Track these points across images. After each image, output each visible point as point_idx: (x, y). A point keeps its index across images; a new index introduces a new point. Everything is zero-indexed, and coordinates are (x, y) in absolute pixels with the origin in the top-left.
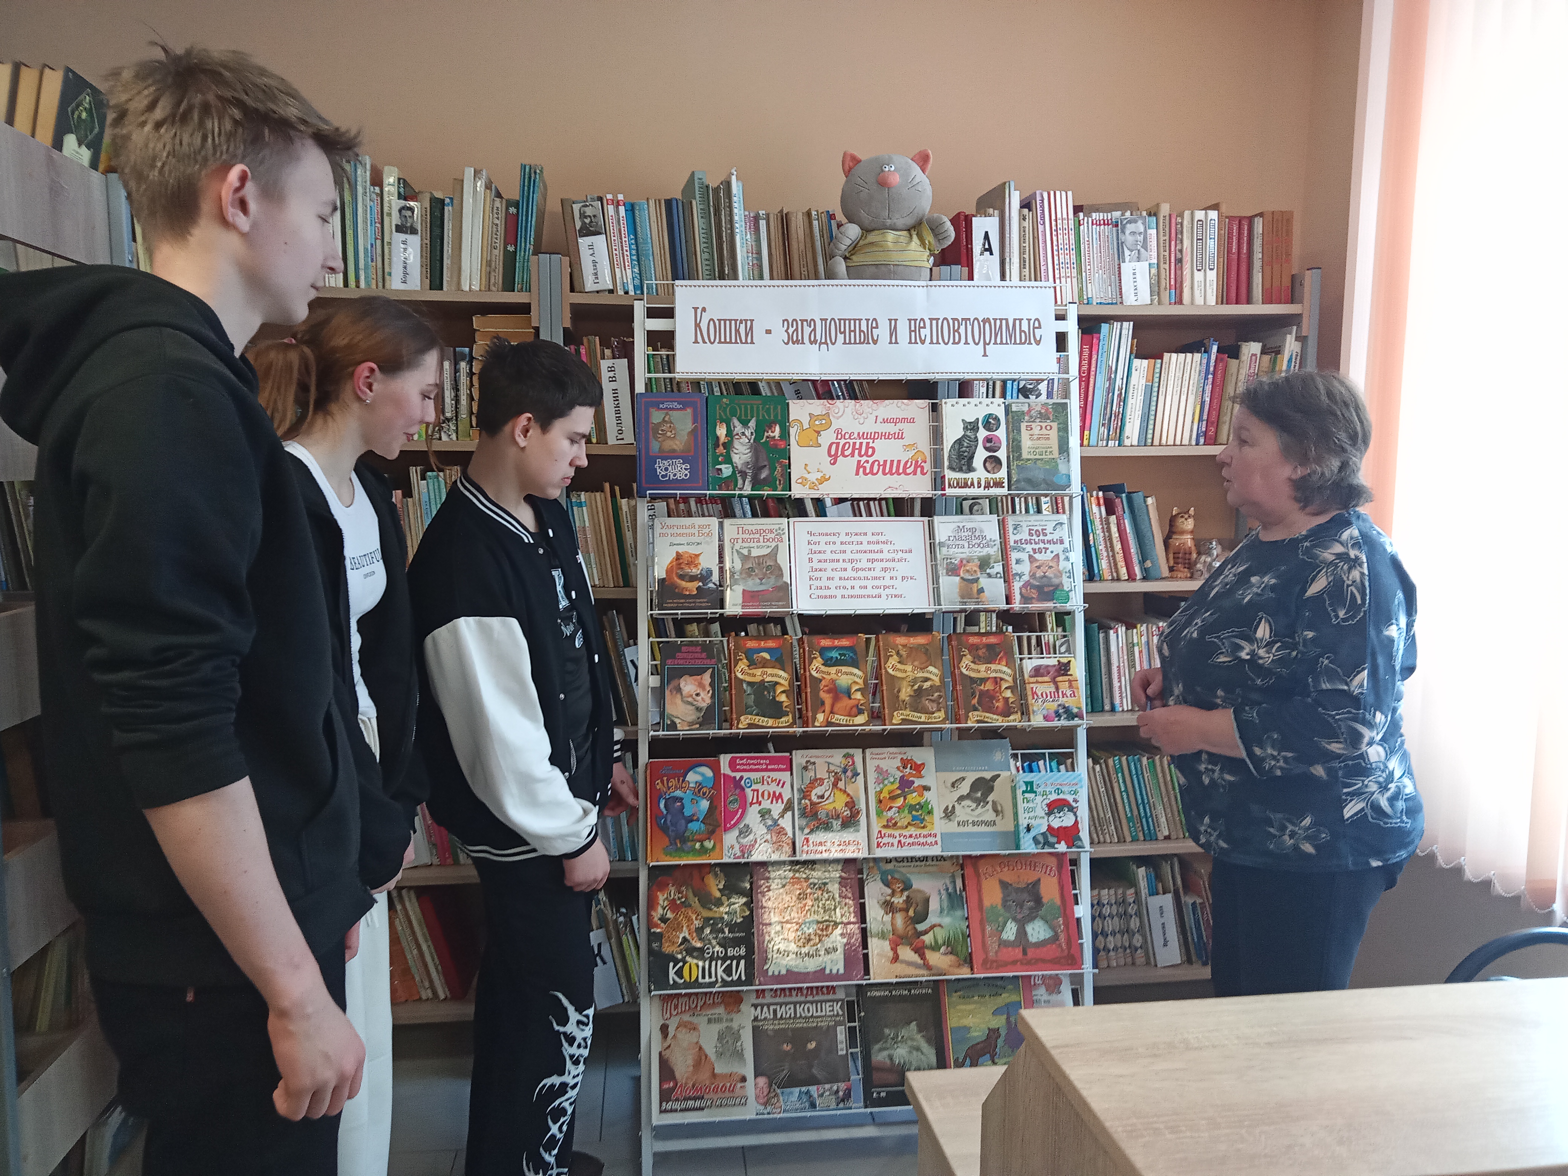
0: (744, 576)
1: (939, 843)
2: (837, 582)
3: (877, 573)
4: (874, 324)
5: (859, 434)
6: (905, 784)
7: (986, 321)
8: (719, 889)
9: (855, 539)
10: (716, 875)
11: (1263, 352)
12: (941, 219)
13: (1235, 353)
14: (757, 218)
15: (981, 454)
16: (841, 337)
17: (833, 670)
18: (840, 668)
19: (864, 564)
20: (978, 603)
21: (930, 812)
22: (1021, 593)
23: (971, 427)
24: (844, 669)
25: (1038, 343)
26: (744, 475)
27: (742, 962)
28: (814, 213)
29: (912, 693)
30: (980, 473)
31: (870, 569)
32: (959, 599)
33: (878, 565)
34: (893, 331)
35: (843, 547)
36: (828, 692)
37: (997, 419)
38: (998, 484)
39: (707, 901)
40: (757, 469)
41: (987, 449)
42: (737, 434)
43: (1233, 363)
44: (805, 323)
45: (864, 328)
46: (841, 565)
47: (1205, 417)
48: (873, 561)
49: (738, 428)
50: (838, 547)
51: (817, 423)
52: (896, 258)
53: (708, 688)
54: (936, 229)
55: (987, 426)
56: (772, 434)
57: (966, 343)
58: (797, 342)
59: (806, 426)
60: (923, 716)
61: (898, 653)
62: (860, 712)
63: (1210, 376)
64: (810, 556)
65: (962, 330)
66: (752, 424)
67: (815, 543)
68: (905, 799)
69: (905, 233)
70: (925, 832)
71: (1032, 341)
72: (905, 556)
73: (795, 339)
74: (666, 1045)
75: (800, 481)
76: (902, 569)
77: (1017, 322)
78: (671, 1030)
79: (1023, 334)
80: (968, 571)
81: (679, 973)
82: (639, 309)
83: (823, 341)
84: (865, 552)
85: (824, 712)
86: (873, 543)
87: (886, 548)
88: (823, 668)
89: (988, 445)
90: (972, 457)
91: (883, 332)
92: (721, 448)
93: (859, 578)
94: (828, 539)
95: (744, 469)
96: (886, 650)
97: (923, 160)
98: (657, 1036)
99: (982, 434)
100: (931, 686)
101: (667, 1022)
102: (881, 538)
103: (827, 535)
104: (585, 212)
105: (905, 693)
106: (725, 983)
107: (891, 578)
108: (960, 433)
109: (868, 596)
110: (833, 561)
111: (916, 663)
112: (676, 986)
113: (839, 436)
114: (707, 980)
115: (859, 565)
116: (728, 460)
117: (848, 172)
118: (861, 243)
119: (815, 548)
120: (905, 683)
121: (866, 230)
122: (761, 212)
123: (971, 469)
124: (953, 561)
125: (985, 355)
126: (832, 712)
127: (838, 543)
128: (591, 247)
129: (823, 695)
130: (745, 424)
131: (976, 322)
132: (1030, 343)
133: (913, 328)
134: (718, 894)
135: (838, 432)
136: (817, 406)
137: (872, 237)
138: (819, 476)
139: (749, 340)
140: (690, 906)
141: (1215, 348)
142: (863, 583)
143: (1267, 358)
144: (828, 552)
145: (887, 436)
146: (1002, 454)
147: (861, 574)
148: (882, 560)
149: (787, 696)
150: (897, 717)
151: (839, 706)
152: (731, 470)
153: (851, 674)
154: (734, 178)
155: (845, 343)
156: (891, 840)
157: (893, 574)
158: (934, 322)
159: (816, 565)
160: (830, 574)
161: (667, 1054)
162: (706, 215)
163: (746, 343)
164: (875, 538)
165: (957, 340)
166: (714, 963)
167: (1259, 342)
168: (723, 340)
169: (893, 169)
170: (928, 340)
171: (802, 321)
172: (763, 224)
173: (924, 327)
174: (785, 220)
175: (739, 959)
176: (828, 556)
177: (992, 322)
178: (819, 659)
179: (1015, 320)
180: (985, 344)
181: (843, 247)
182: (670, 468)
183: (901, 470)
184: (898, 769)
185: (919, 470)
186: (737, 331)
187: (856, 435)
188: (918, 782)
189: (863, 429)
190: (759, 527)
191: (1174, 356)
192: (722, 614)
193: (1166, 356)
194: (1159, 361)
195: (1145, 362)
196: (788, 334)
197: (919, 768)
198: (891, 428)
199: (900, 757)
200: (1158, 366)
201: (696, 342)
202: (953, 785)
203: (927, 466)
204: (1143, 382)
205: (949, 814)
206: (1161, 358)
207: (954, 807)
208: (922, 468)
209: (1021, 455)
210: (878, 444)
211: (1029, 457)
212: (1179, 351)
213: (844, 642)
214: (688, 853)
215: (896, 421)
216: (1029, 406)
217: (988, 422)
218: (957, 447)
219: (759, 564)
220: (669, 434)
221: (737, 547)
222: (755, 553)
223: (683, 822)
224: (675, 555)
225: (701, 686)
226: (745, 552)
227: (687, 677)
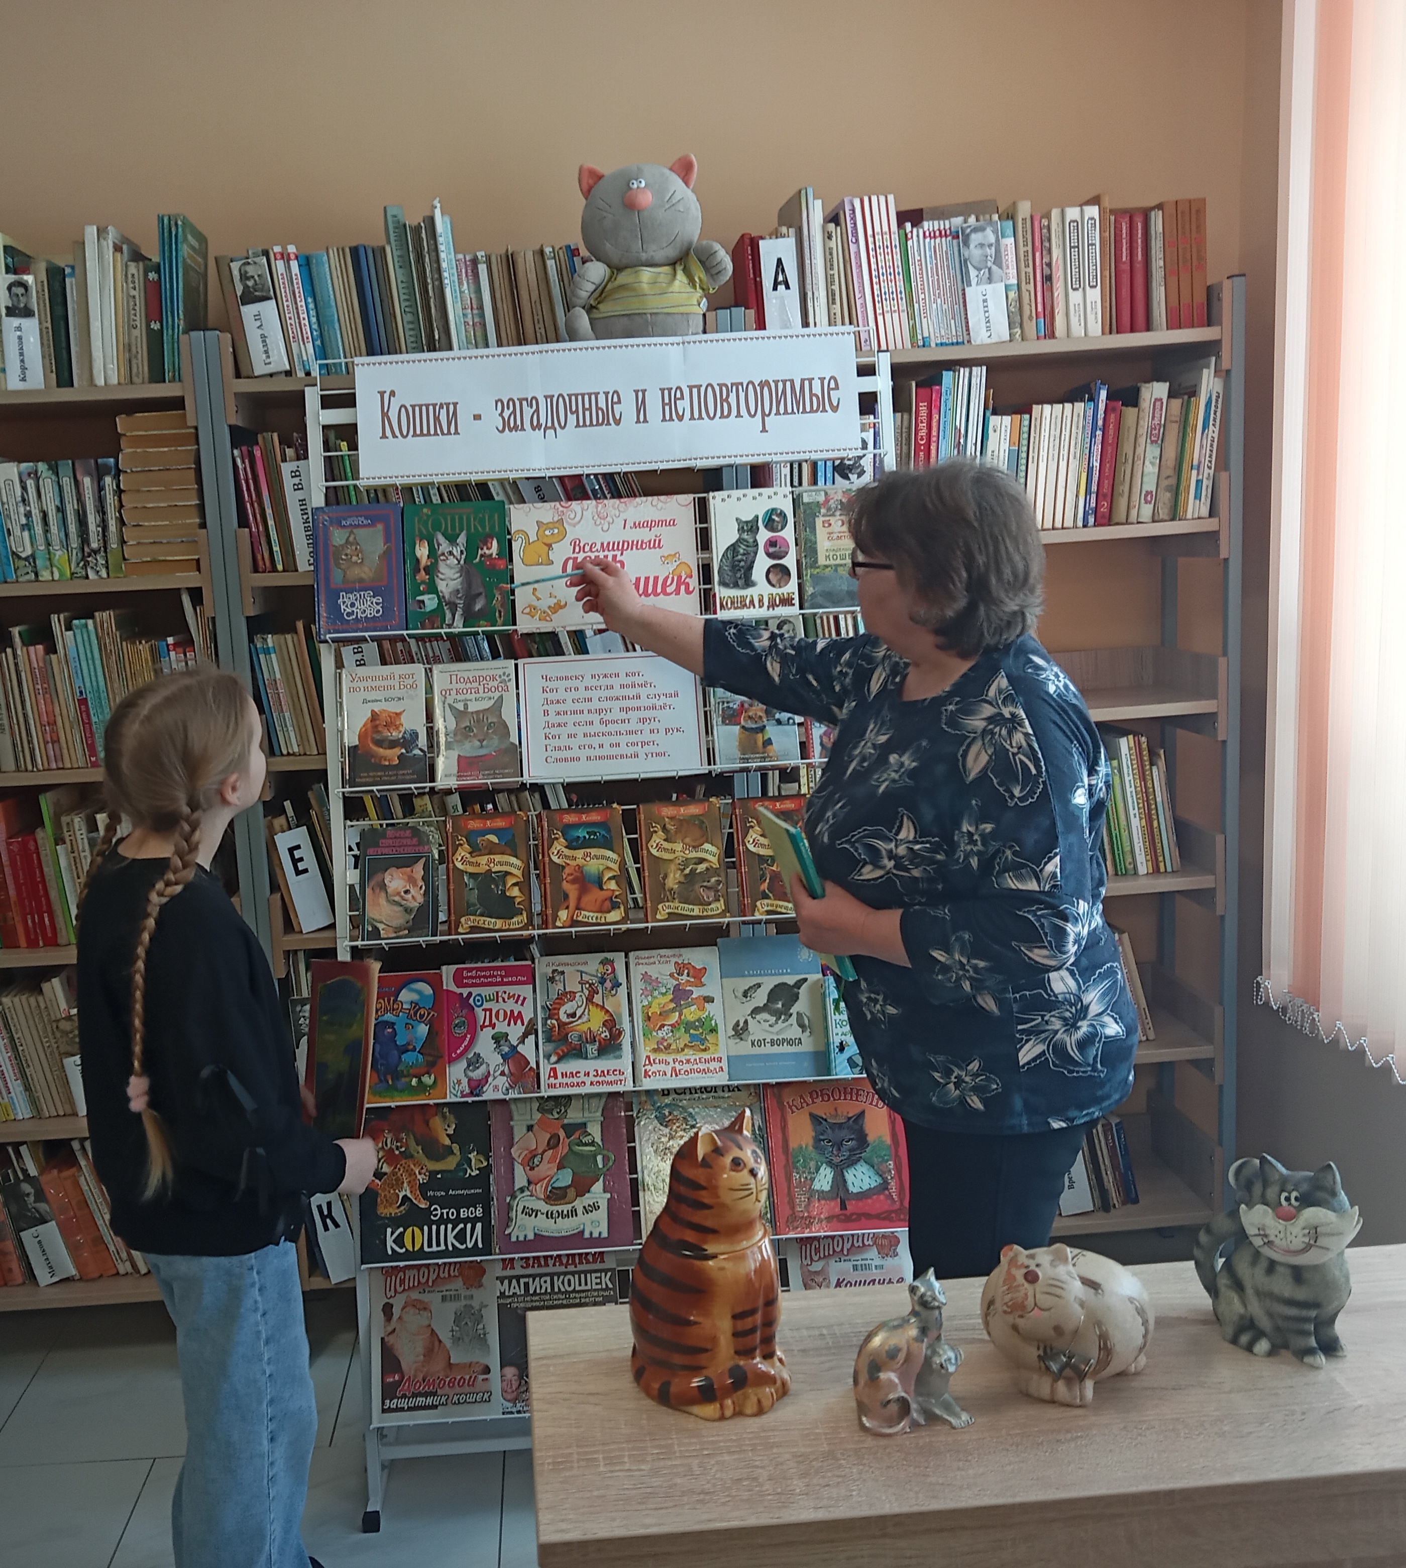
0: (459, 737)
1: (726, 1068)
2: (580, 740)
3: (633, 726)
4: (615, 398)
5: (602, 544)
6: (680, 995)
7: (764, 384)
8: (448, 1135)
9: (604, 682)
10: (444, 1117)
11: (1171, 395)
12: (711, 247)
13: (1131, 398)
14: (475, 262)
15: (762, 563)
16: (572, 419)
17: (579, 853)
18: (588, 850)
19: (617, 715)
20: (764, 759)
21: (714, 1030)
23: (749, 527)
24: (594, 851)
25: (835, 409)
26: (453, 607)
27: (479, 1226)
28: (548, 250)
29: (682, 879)
30: (762, 588)
31: (623, 721)
32: (738, 755)
33: (634, 715)
34: (641, 406)
35: (589, 694)
36: (573, 882)
37: (783, 515)
38: (786, 601)
39: (434, 1151)
40: (470, 599)
41: (769, 555)
42: (443, 554)
43: (1130, 413)
44: (524, 403)
45: (602, 404)
46: (586, 717)
47: (1095, 488)
48: (627, 710)
49: (444, 546)
50: (582, 694)
51: (547, 533)
52: (654, 304)
53: (421, 883)
54: (707, 261)
55: (770, 525)
56: (487, 552)
57: (739, 415)
58: (516, 428)
59: (533, 538)
60: (696, 908)
61: (664, 828)
62: (615, 906)
63: (1099, 433)
64: (546, 707)
65: (733, 396)
66: (462, 539)
67: (552, 691)
68: (680, 1015)
69: (667, 269)
70: (706, 1056)
71: (827, 407)
72: (669, 701)
73: (512, 425)
74: (390, 1329)
75: (528, 610)
76: (666, 718)
77: (807, 383)
78: (396, 1311)
79: (814, 399)
80: (750, 718)
81: (399, 1241)
82: (312, 398)
83: (549, 424)
84: (617, 699)
85: (567, 908)
86: (627, 686)
87: (643, 692)
88: (567, 852)
89: (771, 550)
90: (751, 567)
91: (627, 408)
92: (423, 572)
93: (610, 734)
94: (569, 683)
95: (453, 599)
96: (649, 826)
97: (684, 169)
98: (380, 1316)
99: (764, 535)
100: (707, 869)
101: (391, 1301)
102: (638, 680)
103: (566, 678)
104: (246, 272)
105: (673, 880)
106: (457, 1252)
107: (652, 731)
108: (734, 536)
109: (622, 756)
110: (575, 712)
111: (687, 840)
112: (396, 1256)
113: (577, 549)
114: (435, 1248)
115: (609, 717)
116: (432, 589)
117: (587, 193)
118: (609, 286)
119: (551, 696)
120: (673, 867)
121: (616, 269)
122: (480, 254)
123: (749, 583)
124: (731, 705)
125: (764, 430)
126: (578, 908)
127: (582, 689)
128: (257, 317)
129: (566, 886)
130: (452, 540)
131: (750, 386)
132: (824, 410)
133: (667, 401)
134: (447, 1142)
135: (575, 543)
136: (546, 512)
137: (623, 278)
138: (552, 602)
139: (453, 430)
140: (412, 1156)
141: (1103, 394)
142: (614, 739)
143: (1176, 403)
144: (569, 701)
145: (639, 545)
147: (611, 728)
148: (639, 709)
149: (520, 890)
150: (664, 911)
151: (586, 899)
152: (436, 601)
153: (603, 857)
154: (438, 213)
155: (578, 426)
156: (662, 1067)
157: (654, 725)
158: (695, 391)
159: (553, 719)
160: (571, 729)
161: (390, 1340)
162: (405, 264)
163: (449, 433)
164: (629, 681)
165: (726, 413)
166: (442, 1227)
167: (1165, 381)
168: (418, 432)
169: (643, 184)
170: (687, 415)
171: (521, 400)
172: (482, 268)
173: (682, 398)
174: (510, 262)
175: (474, 1221)
176: (569, 706)
177: (773, 385)
178: (562, 840)
179: (803, 381)
180: (764, 415)
181: (584, 294)
182: (357, 604)
183: (659, 590)
184: (671, 975)
185: (683, 588)
186: (437, 419)
187: (598, 546)
188: (697, 992)
189: (608, 538)
190: (477, 674)
191: (1047, 408)
192: (432, 789)
193: (1036, 409)
194: (1027, 416)
195: (1007, 419)
196: (503, 419)
197: (698, 975)
198: (645, 535)
199: (673, 960)
200: (1026, 423)
201: (384, 436)
202: (745, 994)
203: (694, 583)
204: (1005, 446)
205: (740, 1031)
206: (1030, 413)
207: (746, 1022)
208: (687, 585)
209: (816, 561)
210: (628, 557)
211: (828, 563)
212: (1051, 402)
213: (595, 817)
214: (402, 1091)
215: (650, 525)
216: (826, 494)
217: (771, 520)
218: (730, 555)
219: (478, 721)
220: (354, 558)
221: (450, 700)
222: (473, 707)
223: (396, 1052)
224: (369, 715)
225: (411, 880)
226: (460, 706)
227: (393, 870)
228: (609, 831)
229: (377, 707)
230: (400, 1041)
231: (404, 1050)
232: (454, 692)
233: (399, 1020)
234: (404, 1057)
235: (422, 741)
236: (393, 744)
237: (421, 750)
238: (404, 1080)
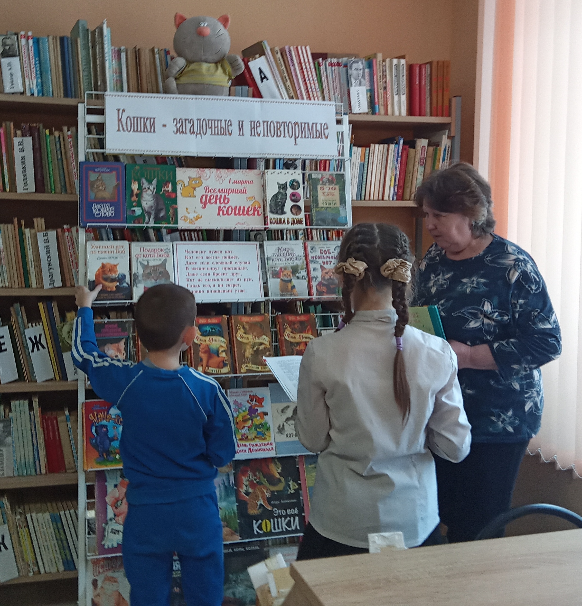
0: (144, 278)
1: (274, 448)
2: (204, 282)
3: (229, 276)
4: (229, 123)
5: (219, 190)
6: (252, 411)
7: (296, 124)
9: (215, 255)
11: (429, 145)
12: (236, 57)
13: (413, 145)
14: (119, 51)
15: (289, 204)
16: (209, 131)
17: (207, 338)
18: (212, 337)
19: (221, 271)
20: (291, 295)
21: (268, 429)
22: (317, 289)
23: (283, 187)
24: (214, 338)
25: (327, 138)
26: (149, 214)
28: (156, 50)
29: (253, 353)
30: (288, 215)
31: (224, 274)
32: (280, 292)
33: (229, 272)
34: (241, 128)
35: (208, 260)
36: (205, 352)
37: (298, 182)
38: (300, 222)
40: (158, 211)
41: (293, 201)
42: (145, 188)
43: (412, 151)
44: (187, 122)
45: (223, 125)
46: (206, 271)
47: (397, 183)
48: (226, 269)
49: (146, 185)
50: (204, 260)
51: (193, 182)
52: (209, 80)
53: (123, 352)
55: (292, 187)
56: (167, 189)
57: (284, 136)
58: (182, 132)
59: (187, 184)
60: (260, 367)
61: (244, 327)
62: (225, 365)
63: (399, 159)
64: (187, 266)
65: (282, 128)
66: (154, 182)
67: (190, 258)
68: (252, 421)
69: (213, 65)
70: (265, 442)
71: (323, 136)
72: (245, 266)
73: (181, 130)
74: (96, 593)
75: (183, 218)
76: (244, 274)
77: (314, 125)
78: (99, 583)
79: (318, 133)
80: (285, 275)
82: (82, 109)
83: (198, 132)
84: (221, 263)
85: (202, 365)
86: (226, 257)
87: (234, 261)
88: (201, 337)
89: (293, 198)
90: (284, 205)
91: (235, 128)
92: (135, 197)
93: (218, 280)
94: (198, 255)
95: (149, 210)
96: (236, 326)
97: (224, 21)
98: (90, 587)
99: (289, 191)
100: (264, 348)
102: (231, 255)
103: (197, 252)
104: (5, 42)
105: (249, 353)
107: (238, 280)
108: (276, 191)
109: (224, 291)
110: (201, 269)
111: (255, 334)
113: (207, 191)
115: (217, 272)
116: (139, 205)
118: (186, 70)
119: (190, 260)
120: (248, 347)
121: (189, 62)
123: (283, 213)
124: (276, 269)
125: (296, 144)
126: (207, 366)
127: (204, 258)
128: (9, 65)
129: (202, 355)
130: (150, 182)
131: (290, 124)
132: (322, 138)
133: (253, 127)
135: (206, 188)
136: (193, 172)
137: (193, 66)
138: (195, 215)
139: (152, 130)
141: (402, 142)
142: (220, 283)
143: (431, 149)
144: (198, 263)
145: (237, 191)
146: (301, 204)
147: (219, 277)
148: (232, 268)
150: (244, 368)
151: (211, 362)
152: (141, 211)
153: (219, 341)
154: (105, 26)
155: (212, 134)
156: (245, 448)
157: (239, 277)
158: (265, 124)
159: (191, 271)
160: (199, 277)
163: (150, 131)
164: (227, 255)
165: (279, 134)
167: (427, 138)
168: (136, 129)
169: (206, 25)
170: (262, 134)
171: (186, 120)
172: (123, 55)
173: (260, 126)
174: (137, 53)
176: (198, 266)
177: (300, 125)
179: (313, 124)
180: (295, 138)
181: (174, 72)
182: (102, 210)
183: (245, 213)
184: (248, 402)
185: (256, 212)
186: (145, 125)
187: (217, 190)
188: (260, 410)
189: (222, 187)
190: (154, 248)
191: (377, 146)
192: (131, 303)
193: (372, 146)
194: (368, 149)
195: (360, 149)
196: (177, 128)
197: (260, 401)
198: (239, 187)
199: (248, 394)
200: (368, 151)
201: (119, 130)
202: (282, 411)
203: (261, 211)
204: (359, 161)
205: (281, 430)
206: (369, 147)
207: (283, 425)
208: (258, 212)
209: (318, 204)
210: (231, 196)
211: (323, 206)
212: (380, 143)
213: (214, 320)
214: (111, 461)
215: (242, 182)
216: (322, 175)
217: (292, 184)
218: (274, 199)
219: (154, 270)
220: (101, 188)
221: (140, 259)
222: (152, 264)
223: (108, 441)
224: (101, 265)
225: (119, 350)
226: (146, 263)
227: (109, 345)
228: (221, 328)
229: (105, 262)
230: (110, 435)
231: (112, 440)
232: (142, 256)
233: (110, 424)
234: (112, 443)
235: (128, 279)
236: (113, 280)
237: (127, 284)
238: (112, 456)
